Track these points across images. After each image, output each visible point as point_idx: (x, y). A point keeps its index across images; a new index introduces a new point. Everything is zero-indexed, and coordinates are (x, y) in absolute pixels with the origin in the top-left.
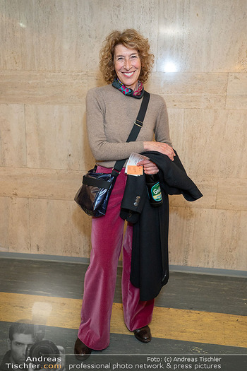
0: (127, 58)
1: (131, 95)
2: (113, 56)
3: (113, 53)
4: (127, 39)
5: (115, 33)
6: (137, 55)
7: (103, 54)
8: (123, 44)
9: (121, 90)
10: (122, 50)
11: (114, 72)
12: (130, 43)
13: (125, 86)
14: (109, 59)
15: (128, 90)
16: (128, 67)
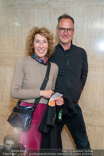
0: (41, 42)
1: (42, 63)
2: (33, 40)
3: (33, 38)
4: (43, 31)
5: (35, 28)
6: (46, 41)
7: (28, 38)
8: (40, 34)
9: (37, 60)
10: (39, 37)
11: (33, 49)
12: (44, 34)
13: (39, 58)
14: (31, 41)
15: (41, 60)
16: (41, 47)
